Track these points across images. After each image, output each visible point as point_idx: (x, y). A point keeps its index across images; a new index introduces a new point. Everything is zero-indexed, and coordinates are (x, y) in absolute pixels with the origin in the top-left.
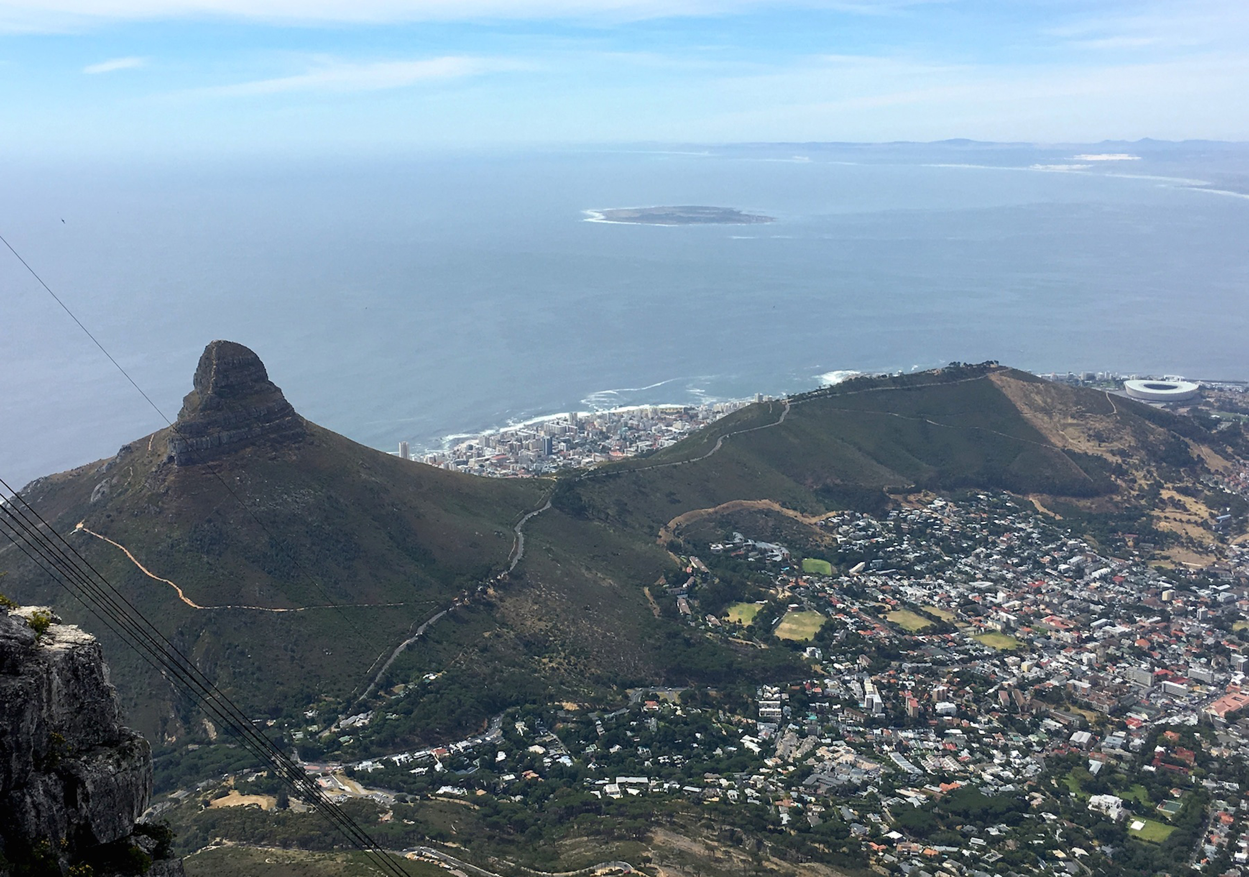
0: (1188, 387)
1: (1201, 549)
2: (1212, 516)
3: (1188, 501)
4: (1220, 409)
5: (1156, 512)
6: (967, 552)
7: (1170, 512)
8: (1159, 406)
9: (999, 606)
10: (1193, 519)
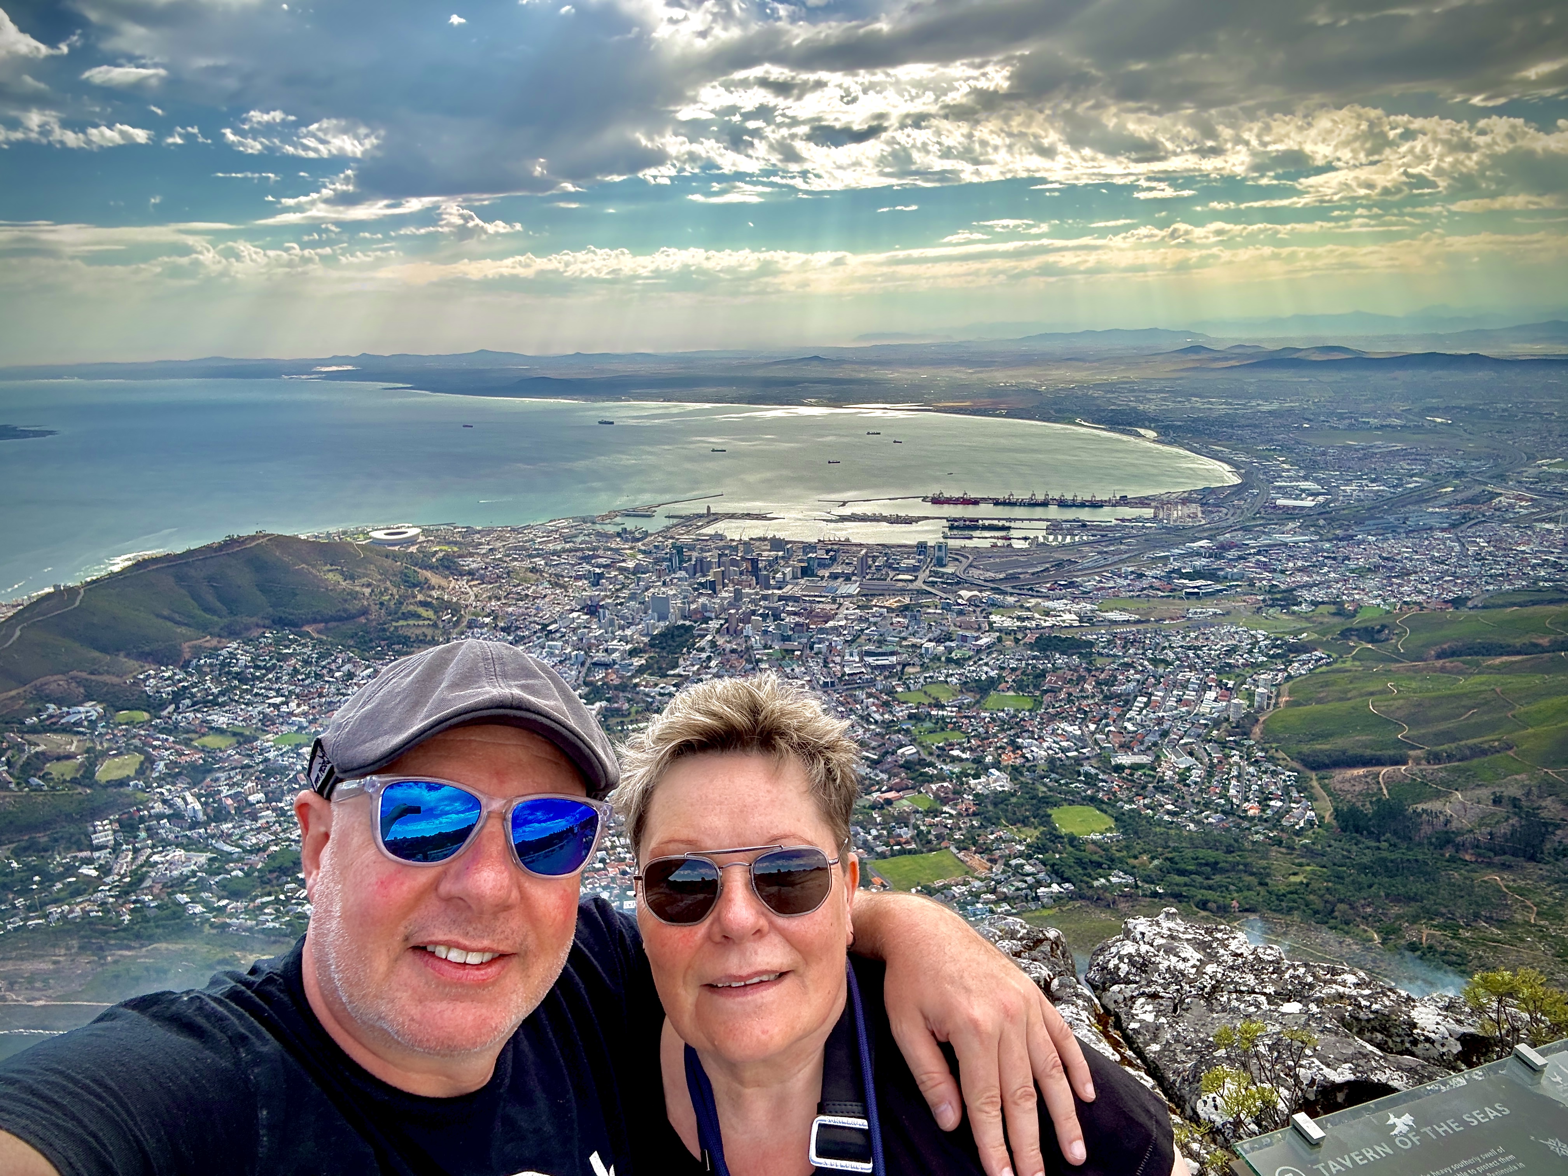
0: (414, 531)
3: (421, 611)
4: (439, 543)
8: (395, 547)
9: (291, 714)
10: (426, 623)
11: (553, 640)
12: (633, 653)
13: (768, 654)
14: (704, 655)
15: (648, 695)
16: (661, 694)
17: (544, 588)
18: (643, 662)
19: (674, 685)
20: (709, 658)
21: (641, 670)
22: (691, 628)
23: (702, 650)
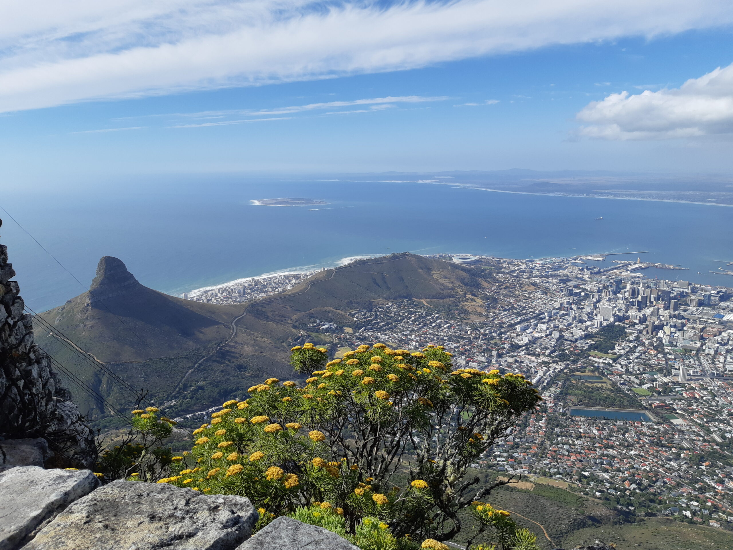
0: (473, 258)
1: (480, 315)
2: (484, 303)
3: (476, 298)
4: (486, 265)
5: (465, 303)
6: (401, 321)
7: (470, 303)
8: (464, 265)
9: (412, 340)
10: (477, 304)
11: (542, 323)
12: (588, 336)
13: (674, 351)
14: (631, 345)
15: (596, 362)
16: (603, 363)
17: (539, 295)
18: (593, 343)
19: (612, 359)
20: (635, 347)
21: (591, 347)
22: (624, 328)
23: (631, 341)
